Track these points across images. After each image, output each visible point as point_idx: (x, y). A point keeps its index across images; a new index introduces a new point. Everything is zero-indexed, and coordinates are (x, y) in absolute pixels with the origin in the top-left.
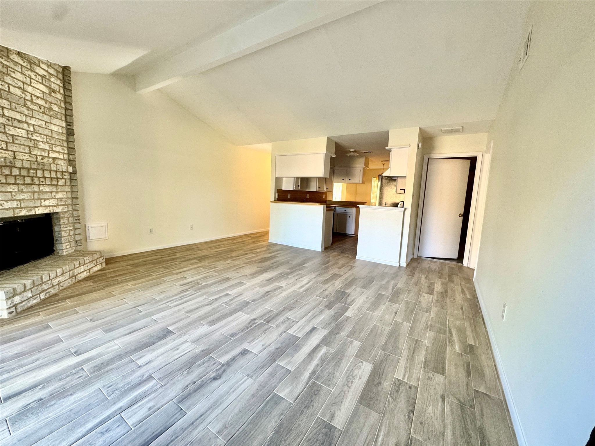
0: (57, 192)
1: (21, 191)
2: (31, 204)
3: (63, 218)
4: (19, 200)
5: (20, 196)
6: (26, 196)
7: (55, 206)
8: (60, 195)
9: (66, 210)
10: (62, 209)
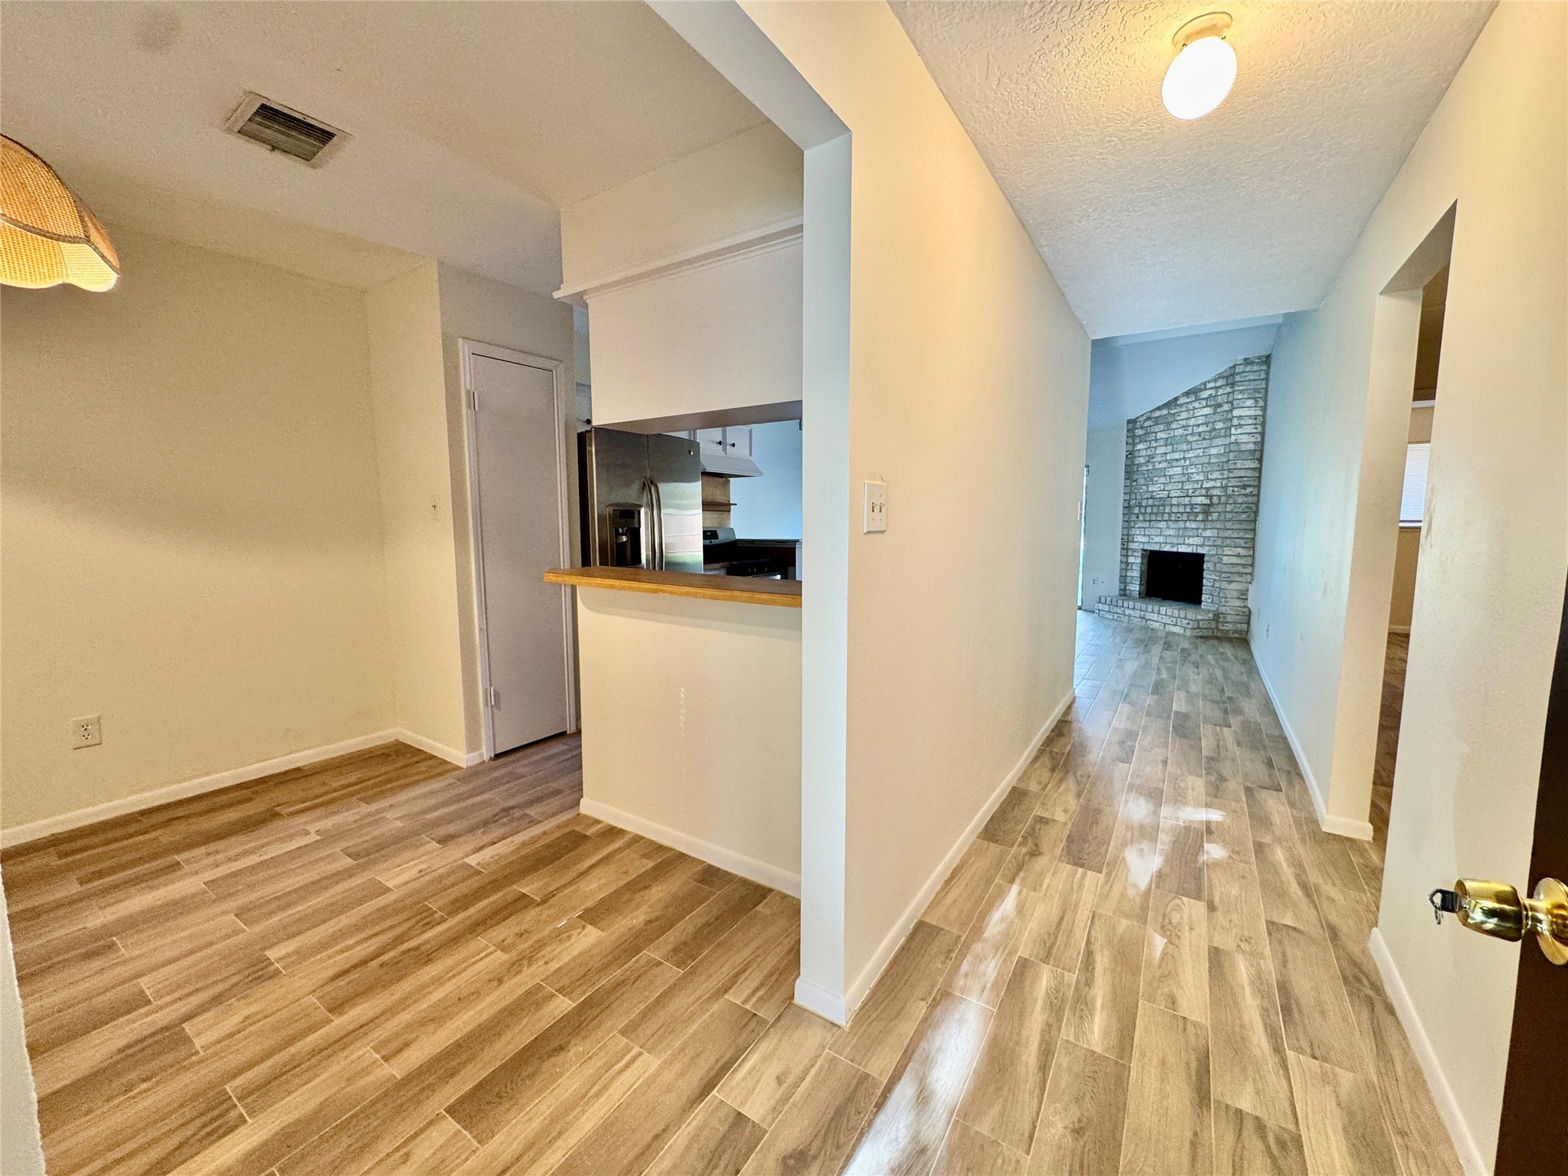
0: (1205, 529)
1: (1168, 527)
2: (1175, 541)
3: (1208, 562)
4: (1166, 536)
5: (1167, 532)
6: (1172, 532)
7: (1201, 546)
8: (1208, 533)
9: (1214, 552)
10: (1209, 551)
